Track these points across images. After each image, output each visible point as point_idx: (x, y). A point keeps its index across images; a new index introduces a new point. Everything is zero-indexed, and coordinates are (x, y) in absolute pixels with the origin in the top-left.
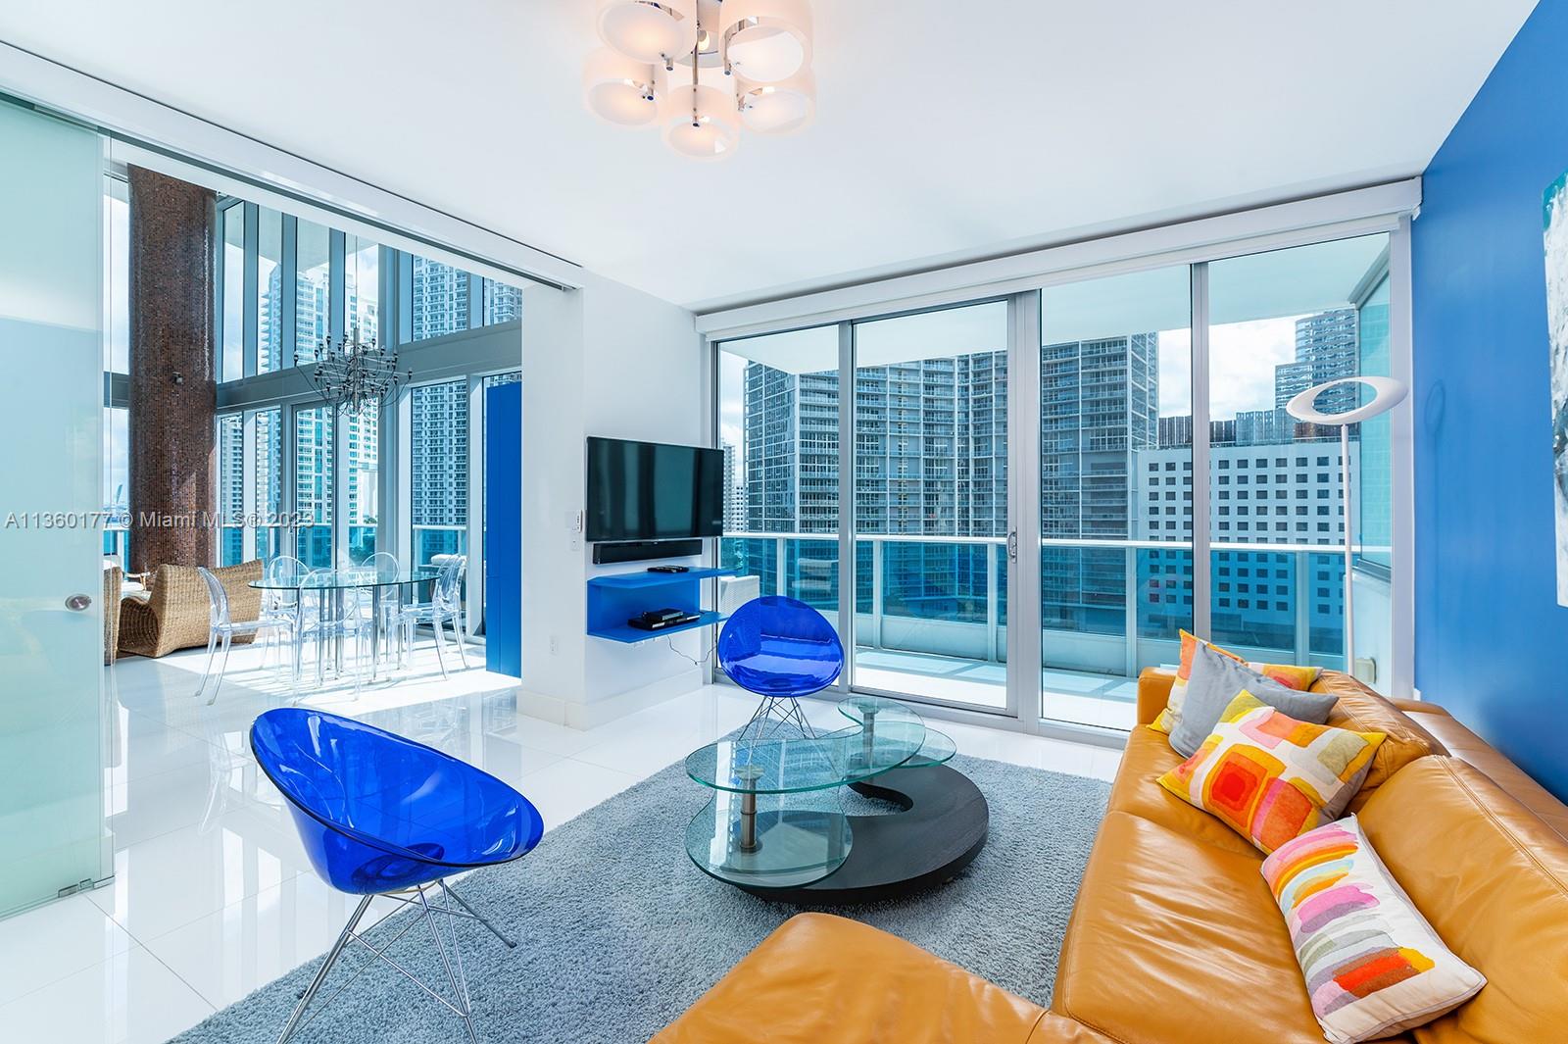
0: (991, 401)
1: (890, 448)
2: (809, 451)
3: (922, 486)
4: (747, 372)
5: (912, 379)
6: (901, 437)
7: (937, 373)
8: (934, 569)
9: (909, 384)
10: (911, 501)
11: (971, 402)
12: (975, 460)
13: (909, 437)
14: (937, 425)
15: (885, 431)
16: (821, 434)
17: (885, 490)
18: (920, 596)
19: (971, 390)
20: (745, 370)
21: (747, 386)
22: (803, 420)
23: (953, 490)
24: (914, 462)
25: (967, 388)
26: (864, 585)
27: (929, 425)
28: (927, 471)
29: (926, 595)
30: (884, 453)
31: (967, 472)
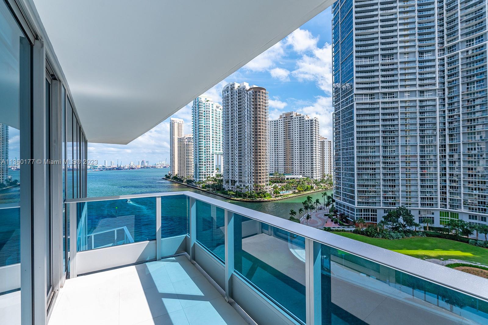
0: (459, 116)
1: (401, 141)
2: (360, 145)
3: (419, 158)
4: (334, 115)
5: (412, 110)
6: (407, 136)
7: (426, 106)
8: (426, 195)
9: (411, 113)
10: (412, 165)
11: (447, 118)
12: (450, 145)
13: (411, 136)
14: (427, 129)
15: (398, 134)
16: (367, 138)
17: (399, 160)
18: (418, 207)
19: (447, 112)
20: (333, 114)
21: (334, 120)
22: (358, 132)
23: (437, 159)
24: (414, 148)
25: (444, 111)
26: (388, 200)
27: (422, 130)
28: (421, 151)
29: (421, 207)
30: (398, 144)
31: (445, 150)
